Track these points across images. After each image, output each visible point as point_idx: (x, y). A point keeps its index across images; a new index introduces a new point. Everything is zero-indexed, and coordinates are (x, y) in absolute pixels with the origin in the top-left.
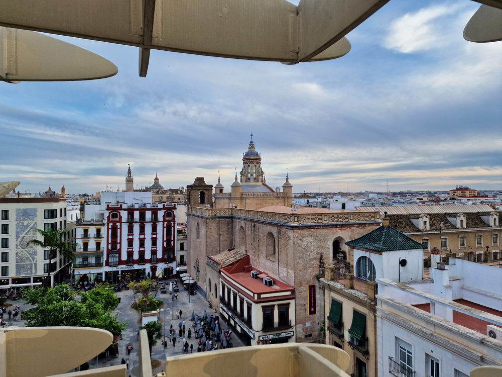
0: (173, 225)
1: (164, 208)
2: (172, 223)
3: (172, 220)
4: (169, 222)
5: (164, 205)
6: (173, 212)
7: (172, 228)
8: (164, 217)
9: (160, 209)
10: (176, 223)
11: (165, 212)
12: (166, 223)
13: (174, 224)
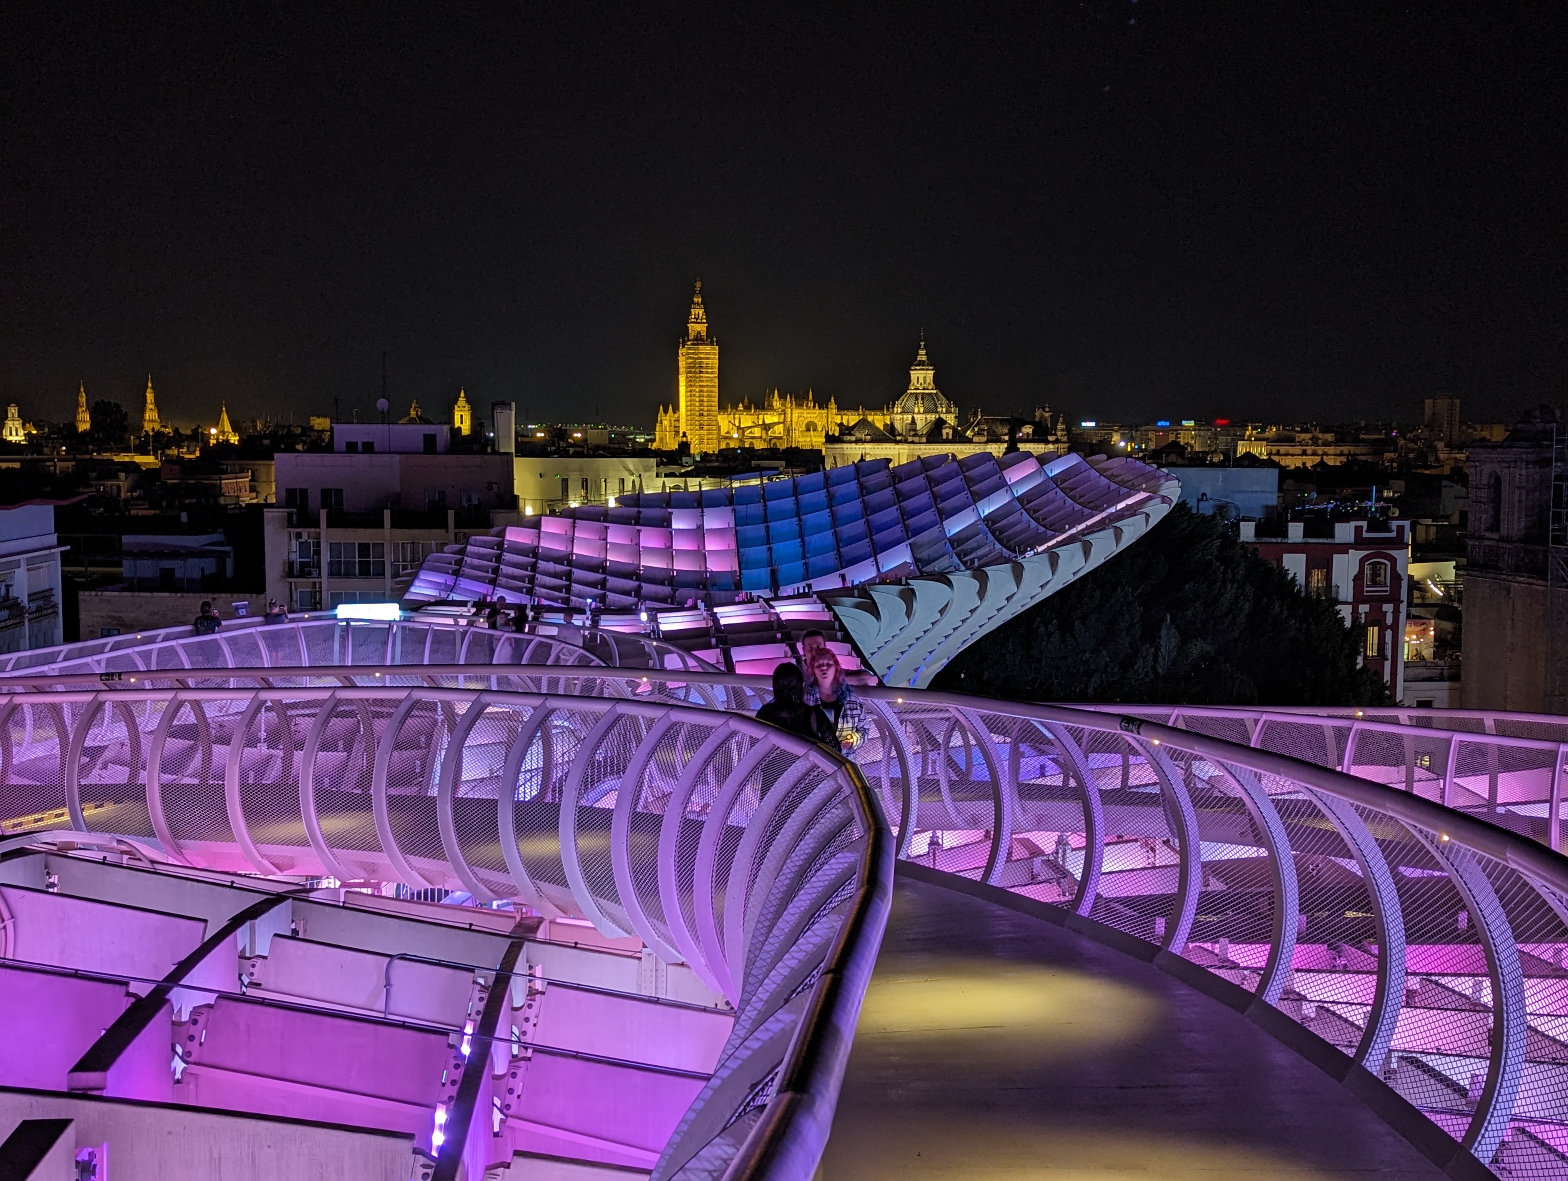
0: (1389, 620)
1: (1359, 543)
2: (1388, 608)
3: (1386, 600)
4: (1376, 602)
5: (1358, 529)
6: (1394, 561)
7: (1389, 634)
8: (1358, 579)
9: (1343, 548)
10: (1403, 607)
11: (1362, 561)
12: (1364, 608)
13: (1396, 612)
